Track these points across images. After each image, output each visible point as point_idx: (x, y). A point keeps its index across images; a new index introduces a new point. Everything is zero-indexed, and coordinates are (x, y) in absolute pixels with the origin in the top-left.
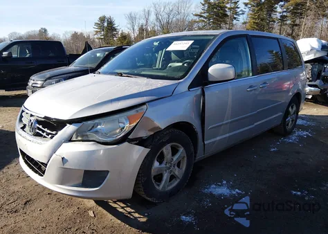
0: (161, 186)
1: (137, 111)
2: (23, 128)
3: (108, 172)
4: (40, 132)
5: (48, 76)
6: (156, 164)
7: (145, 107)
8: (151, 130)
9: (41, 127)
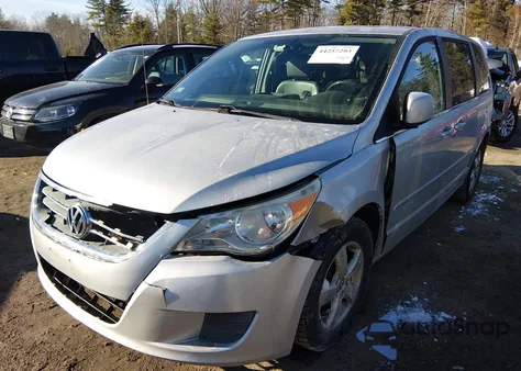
0: (330, 321)
1: (304, 193)
2: (50, 221)
3: (255, 312)
4: (100, 234)
5: (43, 100)
6: (326, 285)
7: (316, 182)
8: (323, 226)
9: (100, 223)
